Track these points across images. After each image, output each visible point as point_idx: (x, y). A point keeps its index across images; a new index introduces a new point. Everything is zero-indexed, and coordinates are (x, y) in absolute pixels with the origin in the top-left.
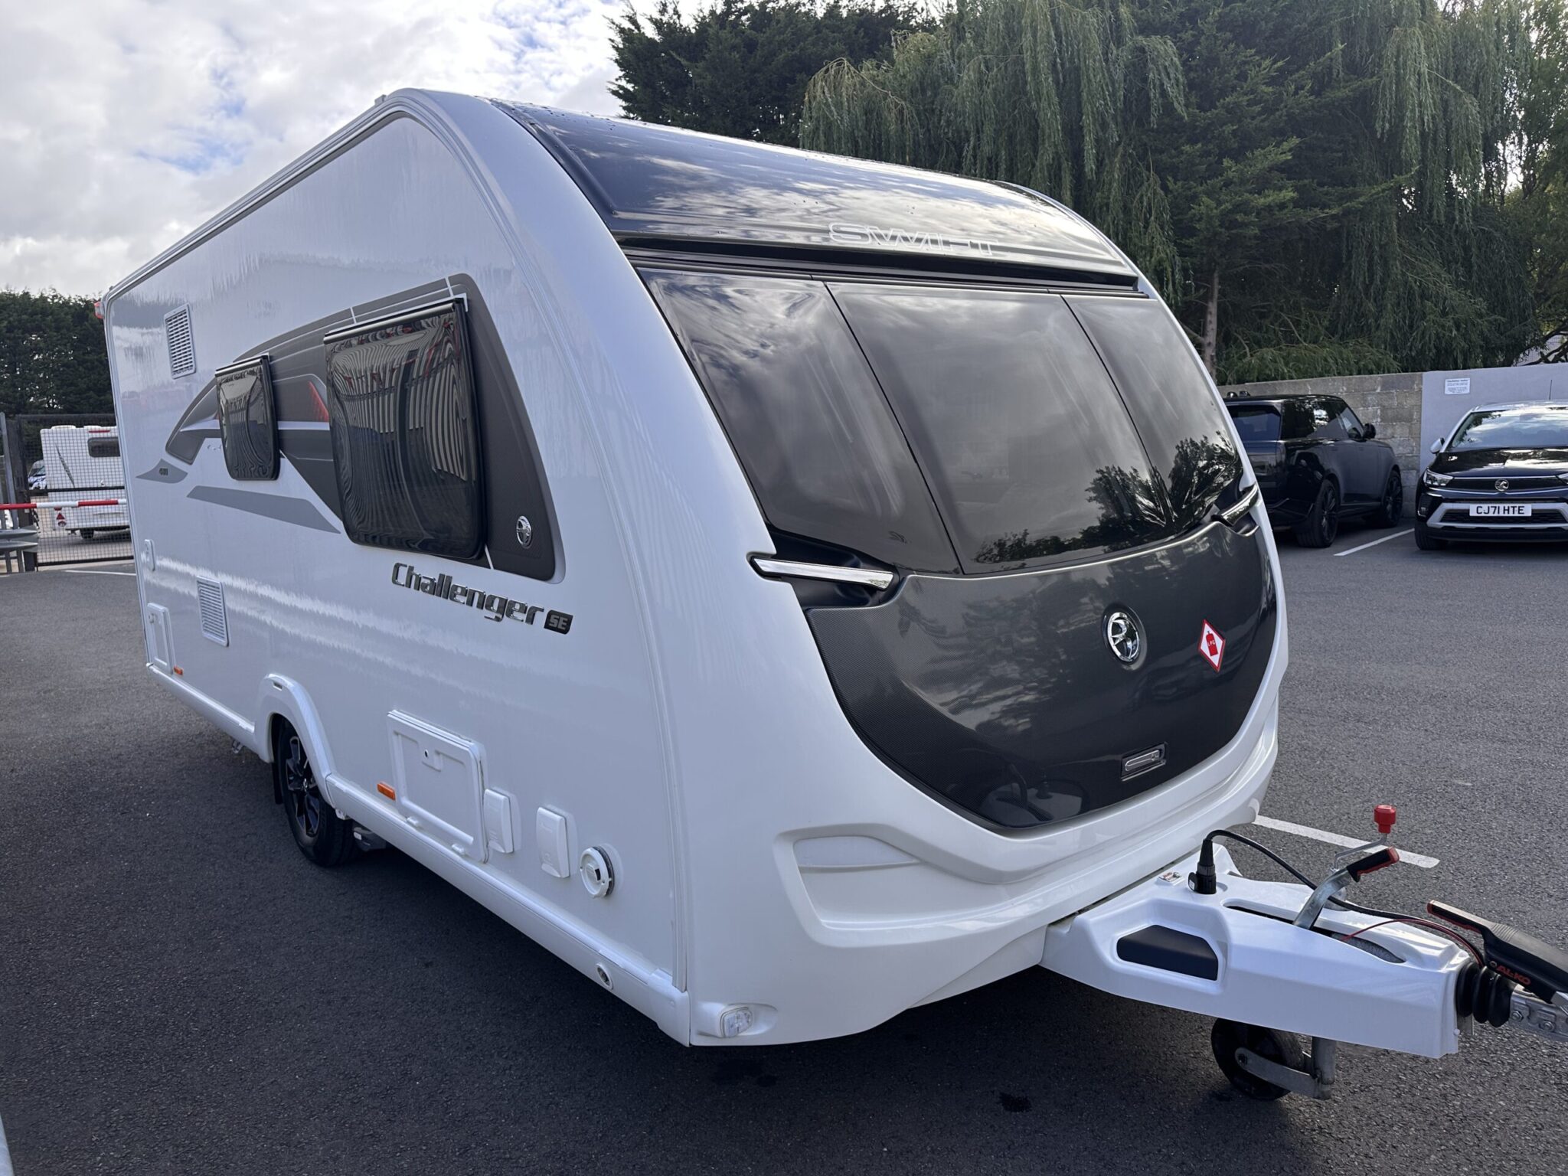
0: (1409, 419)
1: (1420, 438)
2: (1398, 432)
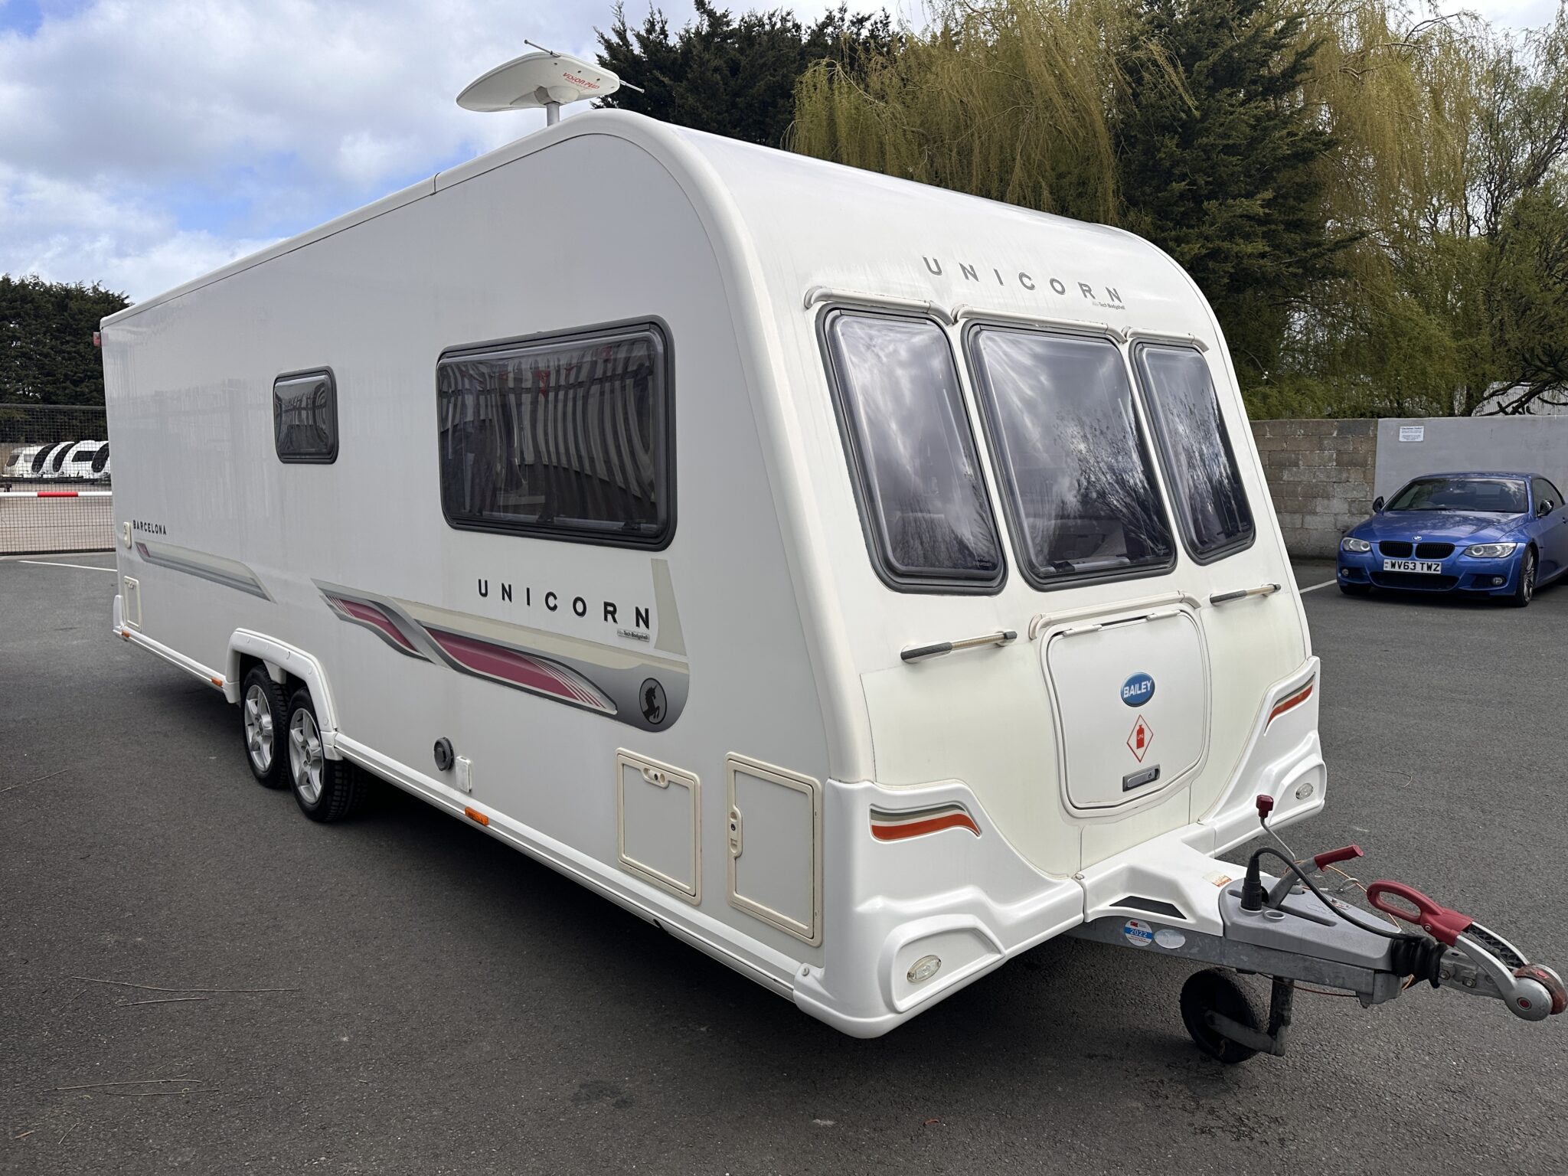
0: (1365, 462)
1: (1373, 483)
2: (1353, 476)
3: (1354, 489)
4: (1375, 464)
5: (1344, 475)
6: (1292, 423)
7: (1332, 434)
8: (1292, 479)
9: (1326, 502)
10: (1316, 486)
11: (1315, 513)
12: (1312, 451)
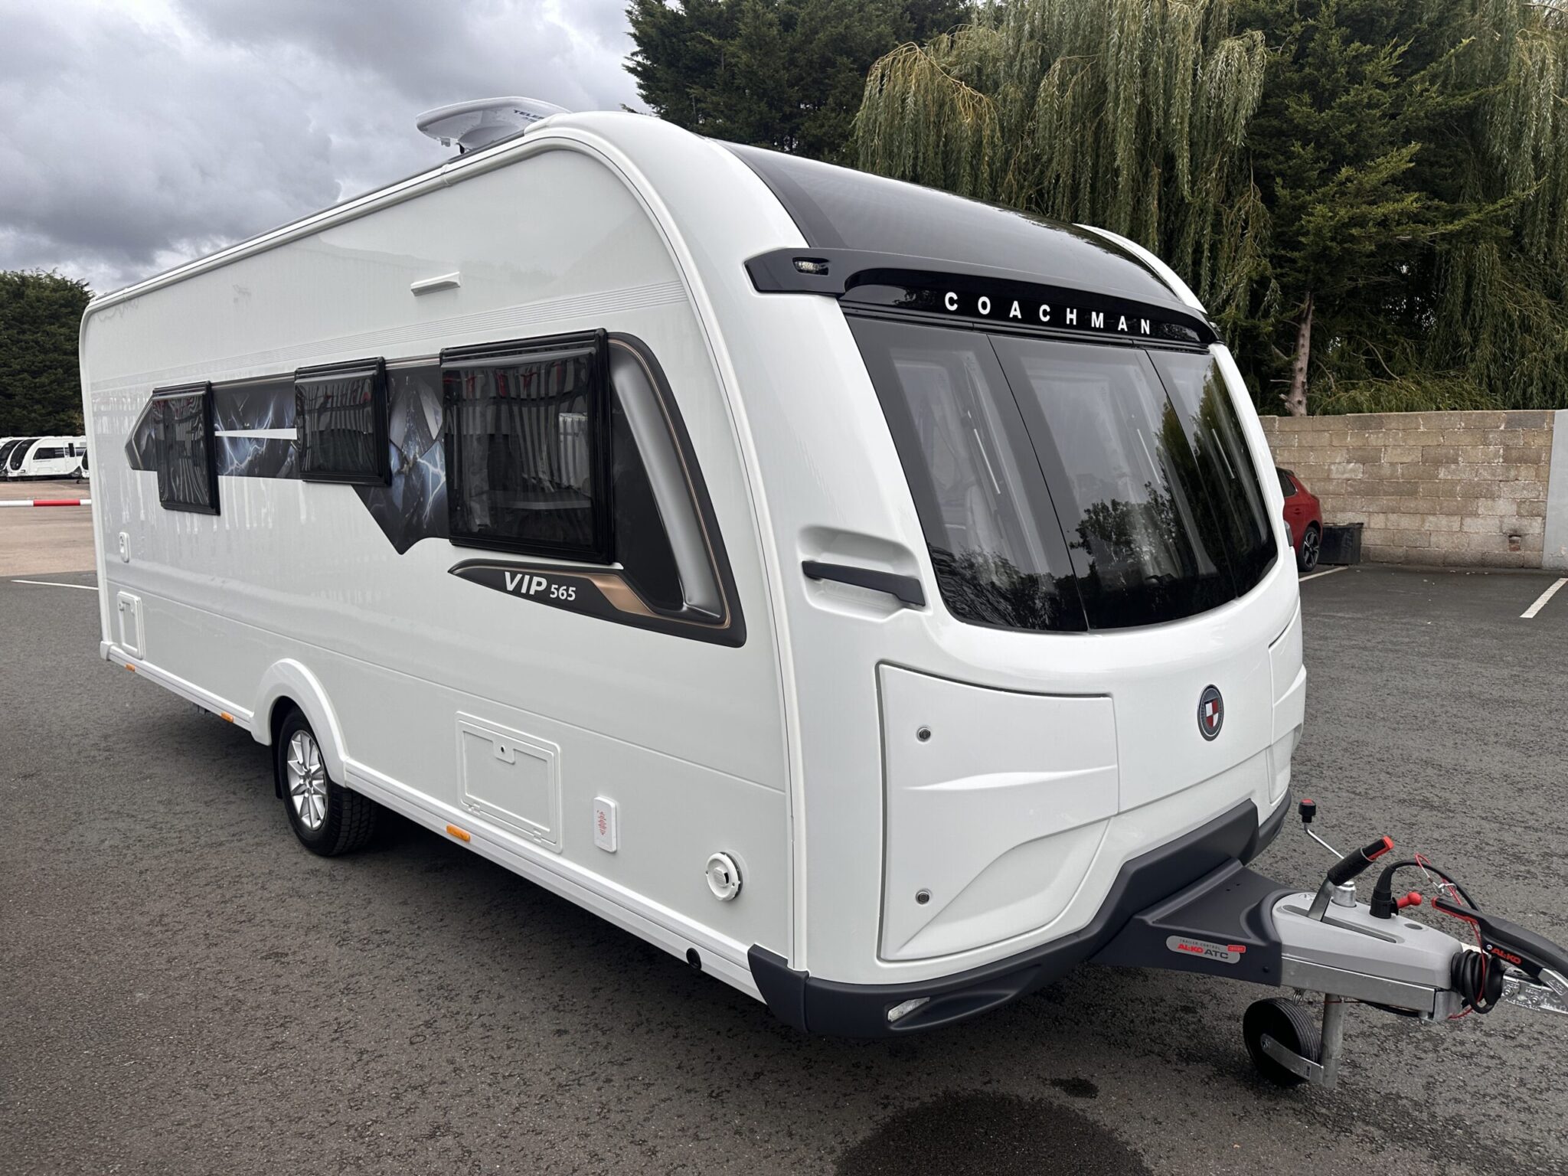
0: (1538, 461)
1: (1548, 482)
2: (1523, 473)
3: (1524, 488)
4: (1549, 460)
5: (1513, 473)
6: (1451, 415)
7: (1498, 427)
8: (1449, 477)
9: (1490, 502)
10: (1478, 484)
11: (1476, 515)
12: (1475, 446)
